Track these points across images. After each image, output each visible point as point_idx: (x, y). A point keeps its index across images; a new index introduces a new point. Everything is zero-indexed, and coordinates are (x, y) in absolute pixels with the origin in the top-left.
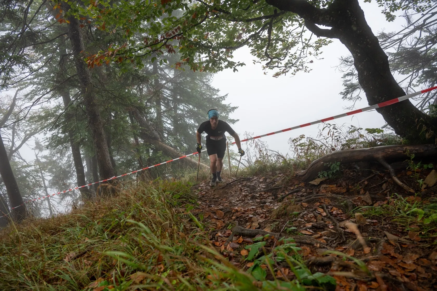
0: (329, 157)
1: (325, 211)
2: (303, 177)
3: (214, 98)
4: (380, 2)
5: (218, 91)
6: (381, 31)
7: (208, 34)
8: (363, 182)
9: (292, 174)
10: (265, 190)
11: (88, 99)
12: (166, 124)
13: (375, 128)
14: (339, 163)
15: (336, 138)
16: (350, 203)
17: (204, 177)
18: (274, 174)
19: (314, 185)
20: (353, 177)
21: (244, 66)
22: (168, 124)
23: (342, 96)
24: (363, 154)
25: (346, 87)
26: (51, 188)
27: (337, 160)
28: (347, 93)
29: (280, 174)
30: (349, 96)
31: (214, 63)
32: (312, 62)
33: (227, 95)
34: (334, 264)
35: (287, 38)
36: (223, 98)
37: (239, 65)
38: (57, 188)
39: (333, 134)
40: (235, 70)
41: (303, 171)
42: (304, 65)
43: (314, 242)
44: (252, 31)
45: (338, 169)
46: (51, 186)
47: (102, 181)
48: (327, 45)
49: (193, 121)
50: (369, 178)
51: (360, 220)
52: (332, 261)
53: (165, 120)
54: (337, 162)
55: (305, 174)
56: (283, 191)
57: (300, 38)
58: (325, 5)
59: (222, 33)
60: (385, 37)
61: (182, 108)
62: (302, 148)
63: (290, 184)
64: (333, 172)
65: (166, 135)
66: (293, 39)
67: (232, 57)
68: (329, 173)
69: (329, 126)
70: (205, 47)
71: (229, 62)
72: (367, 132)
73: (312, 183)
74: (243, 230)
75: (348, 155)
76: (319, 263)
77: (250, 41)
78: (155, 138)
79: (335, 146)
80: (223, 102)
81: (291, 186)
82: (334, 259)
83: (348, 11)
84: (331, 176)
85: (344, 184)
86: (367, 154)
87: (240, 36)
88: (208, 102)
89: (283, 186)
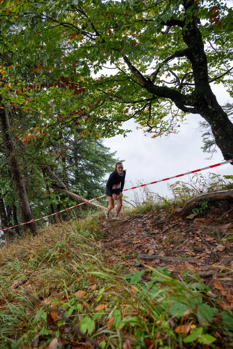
0: (200, 198)
1: (201, 239)
2: (181, 214)
3: (106, 155)
4: (225, 84)
5: (109, 149)
6: (227, 103)
7: (103, 110)
8: (225, 215)
9: (173, 212)
10: (153, 224)
11: (12, 161)
12: (70, 176)
13: (230, 175)
14: (207, 202)
15: (203, 184)
16: (218, 232)
17: (103, 216)
18: (159, 212)
19: (190, 219)
20: (217, 211)
21: (131, 132)
22: (72, 176)
23: (203, 150)
24: (224, 195)
25: (205, 143)
27: (205, 200)
28: (206, 147)
29: (163, 211)
30: (208, 149)
31: (109, 131)
32: (179, 126)
33: (116, 152)
34: (214, 276)
35: (160, 110)
36: (113, 154)
37: (127, 132)
39: (200, 181)
40: (125, 136)
41: (180, 209)
42: (174, 129)
43: (196, 262)
44: (136, 108)
45: (207, 206)
47: (23, 224)
49: (90, 173)
50: (229, 212)
51: (226, 244)
52: (213, 274)
53: (69, 173)
54: (205, 201)
55: (182, 211)
56: (167, 225)
57: (170, 110)
58: (188, 91)
59: (113, 109)
60: (230, 107)
61: (82, 164)
62: (178, 191)
63: (172, 219)
64: (203, 209)
65: (70, 185)
66: (165, 111)
67: (121, 125)
68: (200, 209)
69: (196, 175)
70: (103, 120)
71: (120, 130)
72: (224, 178)
73: (188, 217)
74: (145, 256)
75: (212, 196)
76: (204, 276)
77: (135, 115)
78: (63, 188)
79: (202, 189)
80: (113, 157)
81: (173, 220)
82: (214, 273)
83: (205, 96)
84: (201, 212)
85: (211, 217)
86: (226, 194)
87: (127, 111)
88: (102, 158)
89: (167, 221)
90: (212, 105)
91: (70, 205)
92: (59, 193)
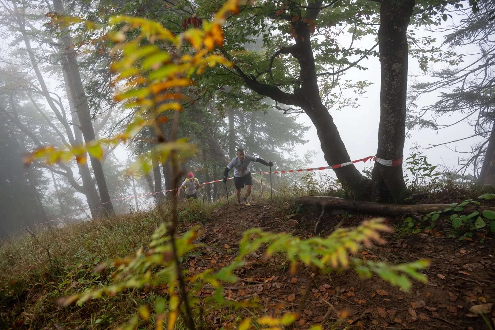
0: (298, 200)
14: (301, 205)
24: (315, 201)
26: (139, 187)
27: (301, 202)
32: (356, 99)
38: (144, 188)
46: (139, 185)
48: (368, 86)
56: (271, 220)
63: (278, 215)
75: (308, 199)
78: (221, 155)
89: (273, 216)
90: (314, 107)
92: (217, 160)
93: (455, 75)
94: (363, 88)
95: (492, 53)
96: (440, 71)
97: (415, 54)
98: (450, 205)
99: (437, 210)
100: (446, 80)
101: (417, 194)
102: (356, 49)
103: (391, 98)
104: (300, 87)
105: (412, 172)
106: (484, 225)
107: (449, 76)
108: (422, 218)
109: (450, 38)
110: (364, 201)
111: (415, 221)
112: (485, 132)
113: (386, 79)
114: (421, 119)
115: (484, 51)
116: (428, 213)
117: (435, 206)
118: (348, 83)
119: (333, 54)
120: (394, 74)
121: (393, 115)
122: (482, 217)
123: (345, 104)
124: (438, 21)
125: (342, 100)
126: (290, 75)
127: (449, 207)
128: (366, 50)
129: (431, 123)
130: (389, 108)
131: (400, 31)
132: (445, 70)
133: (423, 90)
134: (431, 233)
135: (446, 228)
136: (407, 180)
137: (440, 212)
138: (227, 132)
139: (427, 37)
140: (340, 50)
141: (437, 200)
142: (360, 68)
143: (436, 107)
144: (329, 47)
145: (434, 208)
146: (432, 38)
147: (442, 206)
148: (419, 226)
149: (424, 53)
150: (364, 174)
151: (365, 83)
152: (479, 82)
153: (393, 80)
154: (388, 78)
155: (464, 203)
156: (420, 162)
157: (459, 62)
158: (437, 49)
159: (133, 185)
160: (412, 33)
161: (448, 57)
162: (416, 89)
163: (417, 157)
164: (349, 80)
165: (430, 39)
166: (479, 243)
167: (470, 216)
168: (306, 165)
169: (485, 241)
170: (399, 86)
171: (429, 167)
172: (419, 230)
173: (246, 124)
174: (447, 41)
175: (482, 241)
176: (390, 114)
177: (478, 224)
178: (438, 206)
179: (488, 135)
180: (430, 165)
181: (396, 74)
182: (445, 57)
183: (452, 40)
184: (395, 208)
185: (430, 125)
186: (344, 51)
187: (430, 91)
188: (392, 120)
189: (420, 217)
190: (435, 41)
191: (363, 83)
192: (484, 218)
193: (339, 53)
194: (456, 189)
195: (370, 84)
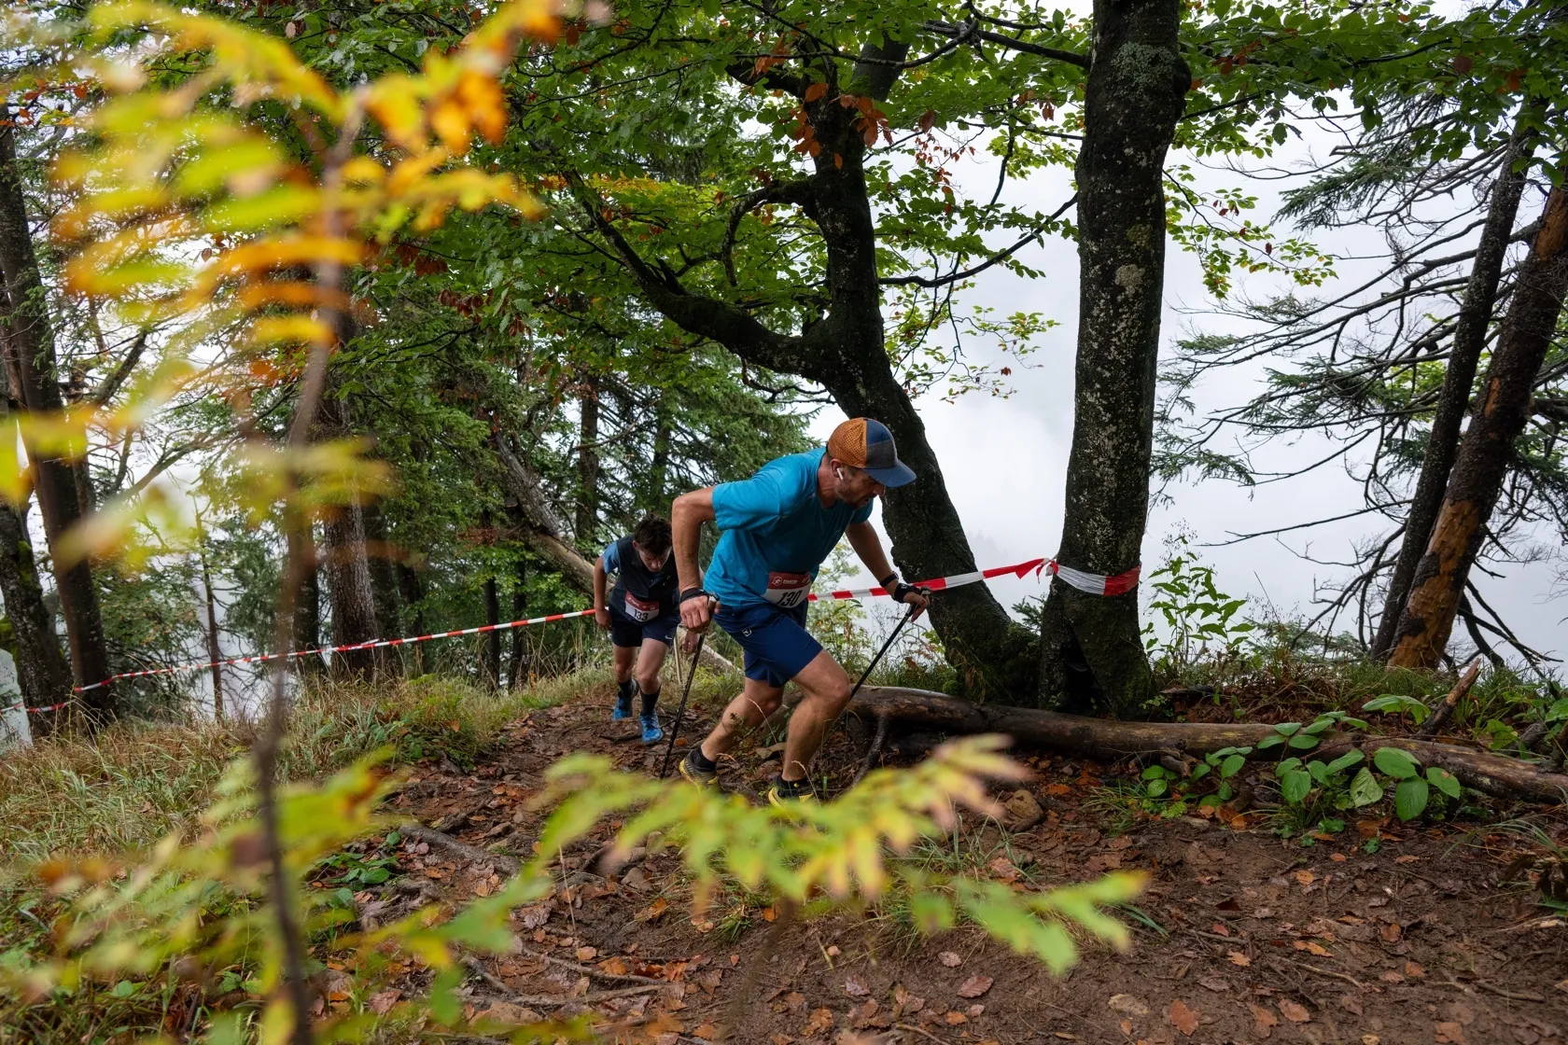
26: (233, 633)
38: (250, 636)
46: (231, 626)
47: (335, 649)
48: (1044, 330)
65: (601, 515)
83: (840, 352)
90: (866, 386)
91: (562, 604)
92: (529, 548)
93: (1311, 318)
94: (1030, 336)
95: (1421, 258)
96: (1267, 303)
97: (1192, 242)
98: (1279, 727)
99: (1236, 744)
100: (1284, 330)
101: (1181, 690)
102: (1007, 210)
103: (1107, 374)
104: (826, 314)
105: (1169, 616)
106: (1377, 796)
107: (1293, 318)
108: (1193, 767)
109: (1297, 202)
110: (1014, 705)
111: (1172, 777)
112: (1396, 503)
113: (1095, 312)
114: (1203, 448)
115: (1398, 251)
116: (1212, 753)
117: (1232, 731)
118: (980, 316)
119: (936, 218)
120: (1119, 298)
121: (1114, 429)
122: (1374, 770)
123: (970, 384)
124: (1263, 145)
125: (960, 371)
126: (794, 274)
127: (1276, 732)
128: (1039, 216)
129: (1233, 464)
130: (1102, 405)
131: (1143, 163)
132: (1282, 298)
133: (1212, 357)
134: (1218, 816)
135: (1265, 804)
136: (1152, 642)
137: (1247, 750)
138: (571, 451)
139: (1230, 191)
140: (957, 209)
141: (1240, 711)
142: (1020, 269)
143: (1250, 415)
144: (925, 194)
145: (1231, 735)
146: (1244, 195)
147: (1254, 729)
148: (1182, 794)
149: (1219, 241)
150: (1018, 618)
151: (1036, 321)
152: (1380, 344)
153: (1117, 316)
154: (1101, 311)
155: (1321, 723)
156: (1192, 586)
157: (1324, 275)
158: (1257, 230)
159: (206, 624)
160: (1185, 172)
161: (1292, 259)
162: (1192, 352)
163: (1184, 571)
164: (985, 308)
165: (1239, 196)
166: (1361, 854)
167: (1338, 765)
168: (835, 579)
169: (1381, 844)
170: (1135, 338)
171: (1221, 603)
172: (1181, 806)
173: (640, 429)
174: (1289, 209)
175: (1371, 848)
176: (1104, 425)
177: (1360, 793)
178: (1241, 730)
179: (1404, 512)
180: (1224, 597)
181: (1126, 300)
182: (1283, 258)
183: (1303, 208)
184: (1108, 731)
185: (1231, 469)
186: (969, 210)
187: (1235, 362)
188: (1109, 444)
189: (1185, 766)
190: (1253, 207)
191: (1028, 320)
192: (1380, 772)
193: (956, 216)
194: (1297, 679)
195: (1051, 324)
